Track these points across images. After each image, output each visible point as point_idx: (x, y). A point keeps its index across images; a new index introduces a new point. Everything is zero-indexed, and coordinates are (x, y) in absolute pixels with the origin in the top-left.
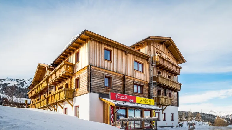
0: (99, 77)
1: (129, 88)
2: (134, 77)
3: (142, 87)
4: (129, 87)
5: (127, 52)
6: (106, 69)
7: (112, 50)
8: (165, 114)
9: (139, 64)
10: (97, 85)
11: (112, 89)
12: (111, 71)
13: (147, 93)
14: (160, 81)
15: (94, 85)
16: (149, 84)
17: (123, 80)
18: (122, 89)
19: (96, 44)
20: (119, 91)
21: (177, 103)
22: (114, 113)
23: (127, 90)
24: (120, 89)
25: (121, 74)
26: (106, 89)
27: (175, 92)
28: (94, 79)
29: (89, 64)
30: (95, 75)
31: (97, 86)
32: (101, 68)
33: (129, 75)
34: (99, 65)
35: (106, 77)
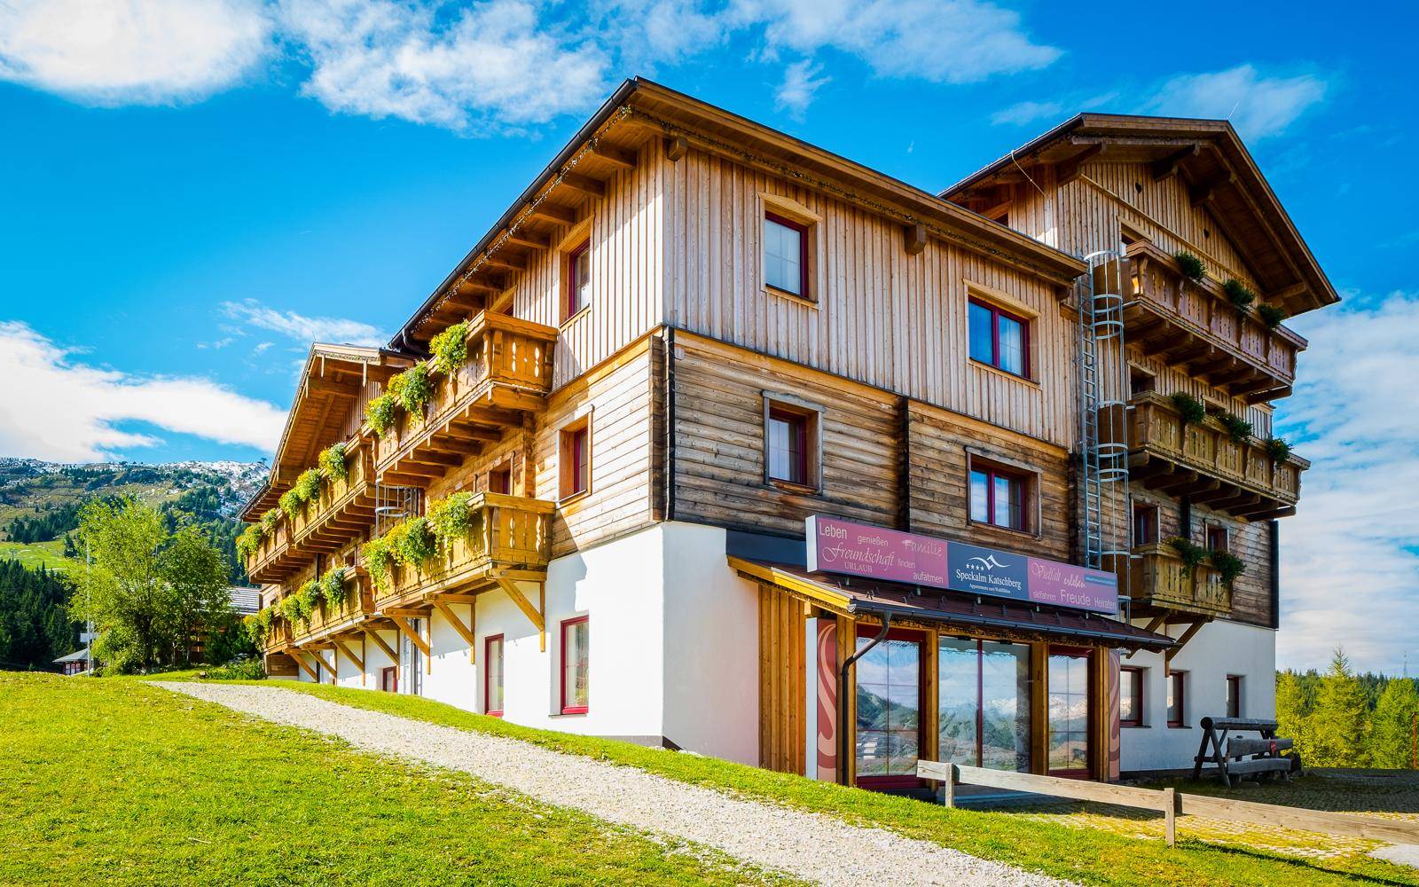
0: (729, 411)
1: (933, 493)
2: (965, 416)
3: (1021, 482)
4: (939, 483)
5: (921, 233)
6: (777, 358)
7: (814, 223)
8: (1180, 678)
9: (1001, 320)
10: (716, 471)
11: (821, 497)
12: (809, 367)
13: (1059, 525)
14: (1153, 441)
15: (698, 468)
16: (1072, 467)
17: (893, 436)
18: (883, 499)
19: (708, 180)
20: (867, 513)
21: (1266, 602)
22: (841, 664)
23: (926, 509)
24: (870, 498)
25: (876, 387)
26: (776, 496)
27: (1251, 519)
28: (696, 422)
29: (660, 320)
30: (697, 397)
31: (713, 477)
32: (744, 348)
33: (931, 401)
34: (727, 323)
35: (779, 412)
